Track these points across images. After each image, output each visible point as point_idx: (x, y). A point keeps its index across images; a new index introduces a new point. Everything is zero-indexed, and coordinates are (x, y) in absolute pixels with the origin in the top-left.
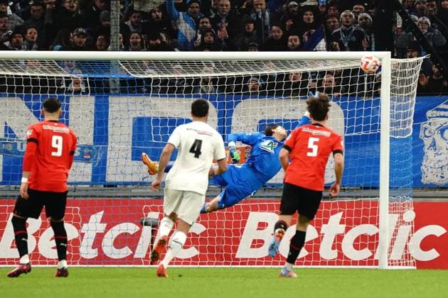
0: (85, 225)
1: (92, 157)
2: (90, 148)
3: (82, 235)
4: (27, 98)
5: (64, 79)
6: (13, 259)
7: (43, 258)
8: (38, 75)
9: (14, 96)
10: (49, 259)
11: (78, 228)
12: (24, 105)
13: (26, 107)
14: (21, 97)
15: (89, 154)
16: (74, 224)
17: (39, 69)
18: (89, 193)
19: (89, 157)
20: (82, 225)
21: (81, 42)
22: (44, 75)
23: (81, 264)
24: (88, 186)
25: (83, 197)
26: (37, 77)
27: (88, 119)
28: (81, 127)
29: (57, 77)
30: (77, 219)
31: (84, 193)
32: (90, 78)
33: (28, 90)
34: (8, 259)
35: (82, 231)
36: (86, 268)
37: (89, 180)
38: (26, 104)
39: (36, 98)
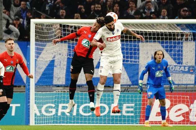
0: (192, 105)
1: (194, 71)
2: (193, 67)
3: (191, 110)
4: (162, 43)
5: (180, 33)
6: (157, 122)
7: (171, 121)
8: (167, 31)
9: (155, 42)
10: (174, 122)
11: (188, 106)
12: (161, 46)
13: (162, 47)
14: (159, 42)
15: (193, 70)
16: (186, 105)
17: (167, 28)
18: (193, 89)
19: (192, 71)
20: (190, 105)
21: (185, 15)
22: (170, 31)
23: (190, 124)
24: (193, 86)
25: (190, 91)
26: (167, 32)
27: (192, 53)
28: (189, 57)
29: (176, 32)
30: (188, 102)
31: (191, 89)
32: (193, 33)
33: (162, 39)
34: (155, 122)
35: (190, 108)
36: (192, 126)
37: (193, 82)
38: (162, 46)
39: (166, 43)
